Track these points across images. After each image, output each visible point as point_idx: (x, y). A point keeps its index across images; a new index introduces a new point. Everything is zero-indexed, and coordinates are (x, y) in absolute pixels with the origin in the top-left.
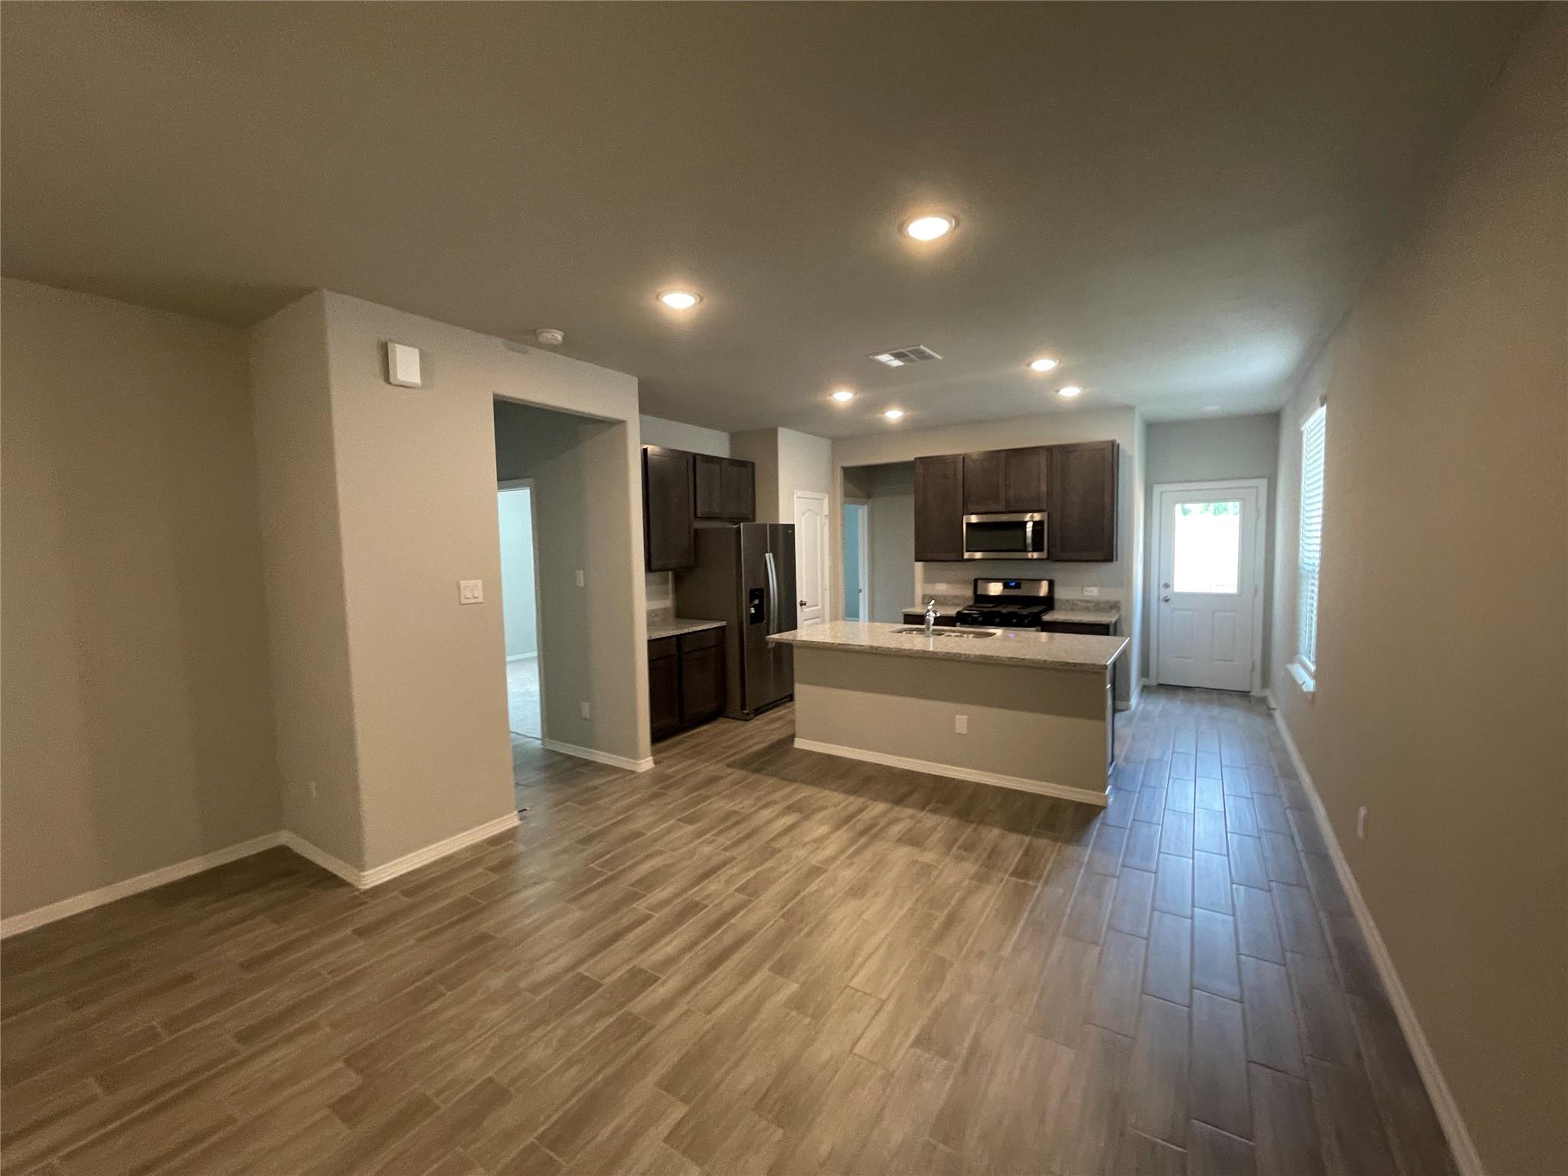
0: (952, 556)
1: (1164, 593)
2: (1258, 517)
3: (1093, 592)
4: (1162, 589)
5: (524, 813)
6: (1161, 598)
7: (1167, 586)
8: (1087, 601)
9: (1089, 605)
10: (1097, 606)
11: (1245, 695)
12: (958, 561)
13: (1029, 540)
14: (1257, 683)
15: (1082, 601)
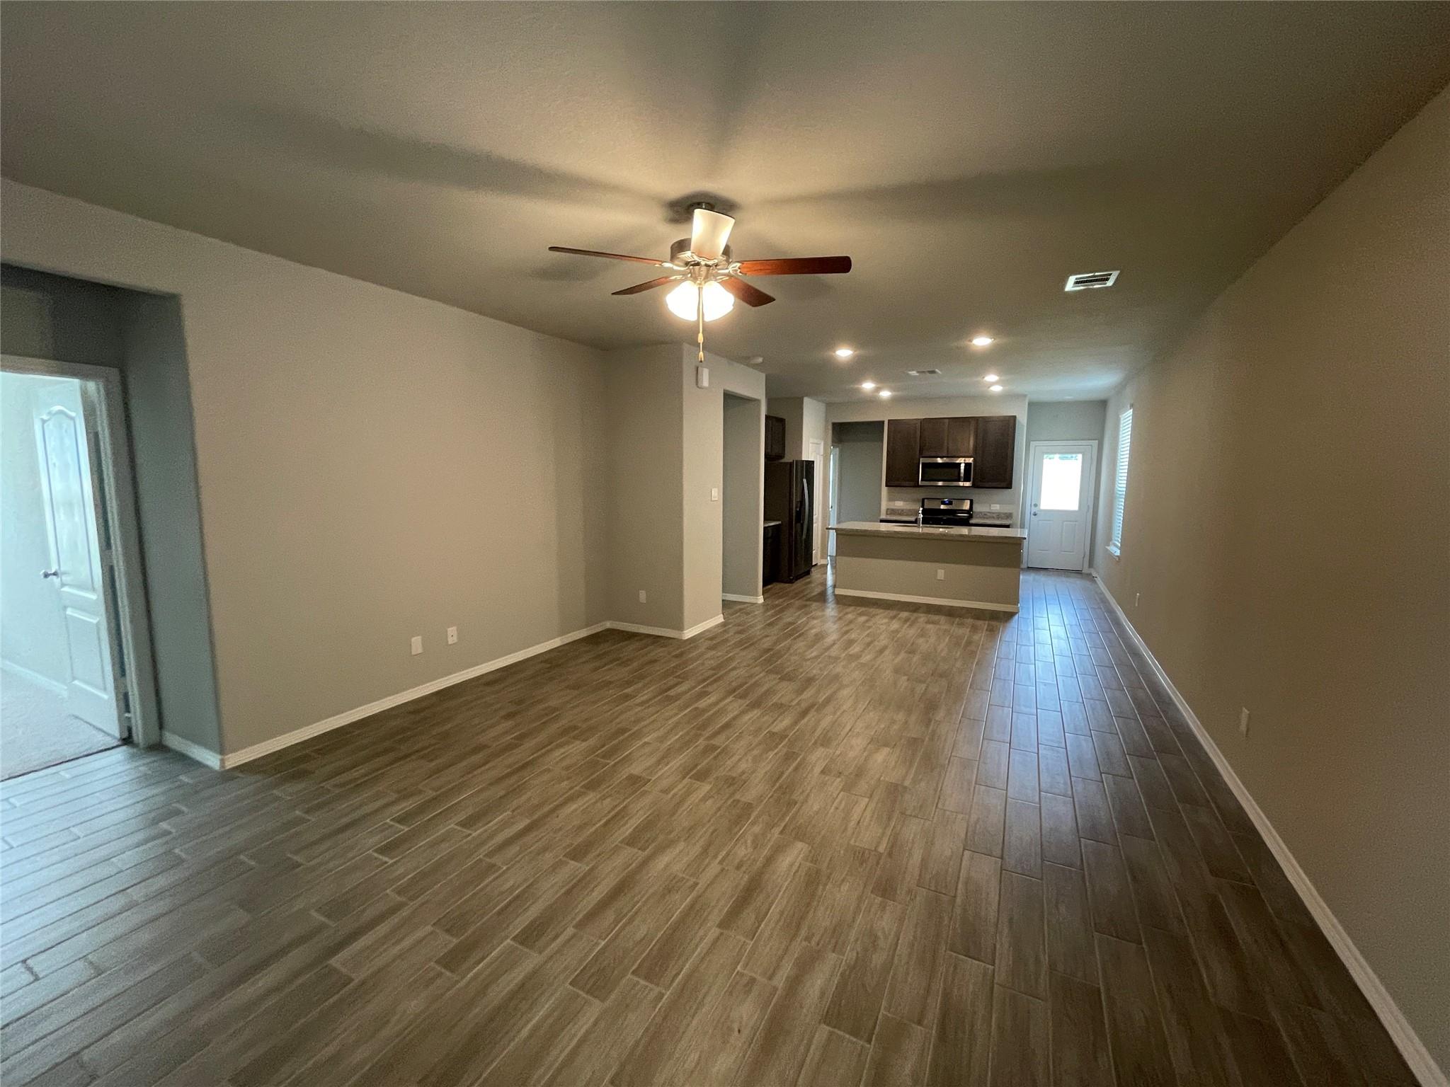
0: (912, 483)
1: (1034, 509)
2: (1091, 464)
3: (996, 508)
4: (1033, 507)
6: (1032, 513)
7: (1036, 505)
8: (993, 513)
9: (994, 515)
10: (999, 516)
11: (1078, 572)
12: (914, 487)
13: (962, 475)
14: (1086, 565)
15: (989, 512)
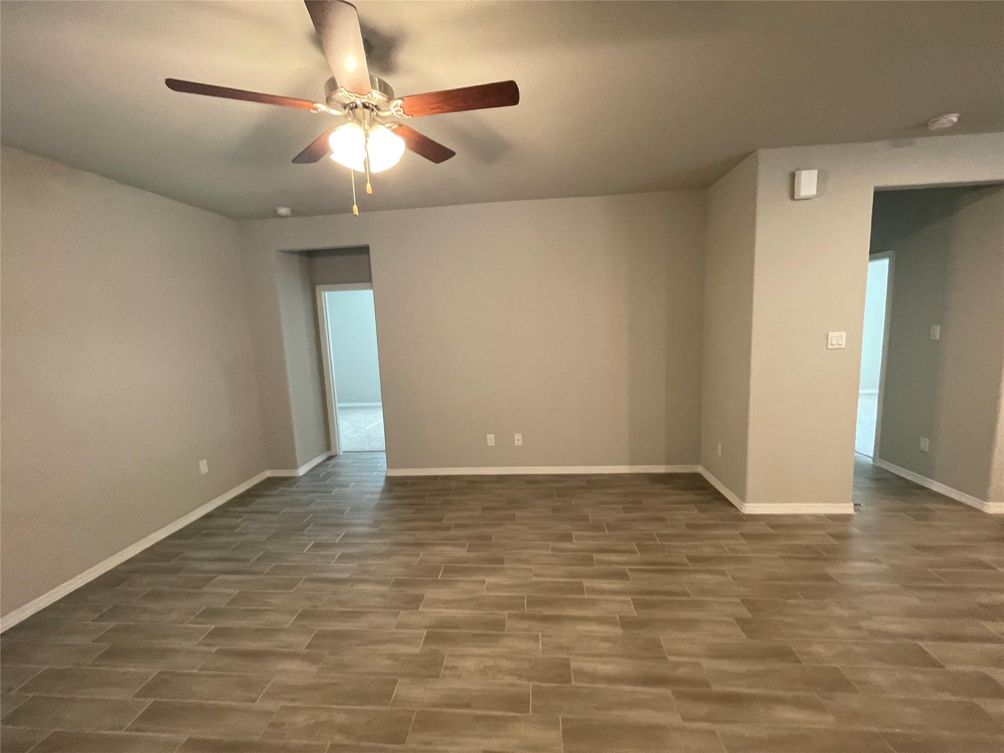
5: (857, 507)
